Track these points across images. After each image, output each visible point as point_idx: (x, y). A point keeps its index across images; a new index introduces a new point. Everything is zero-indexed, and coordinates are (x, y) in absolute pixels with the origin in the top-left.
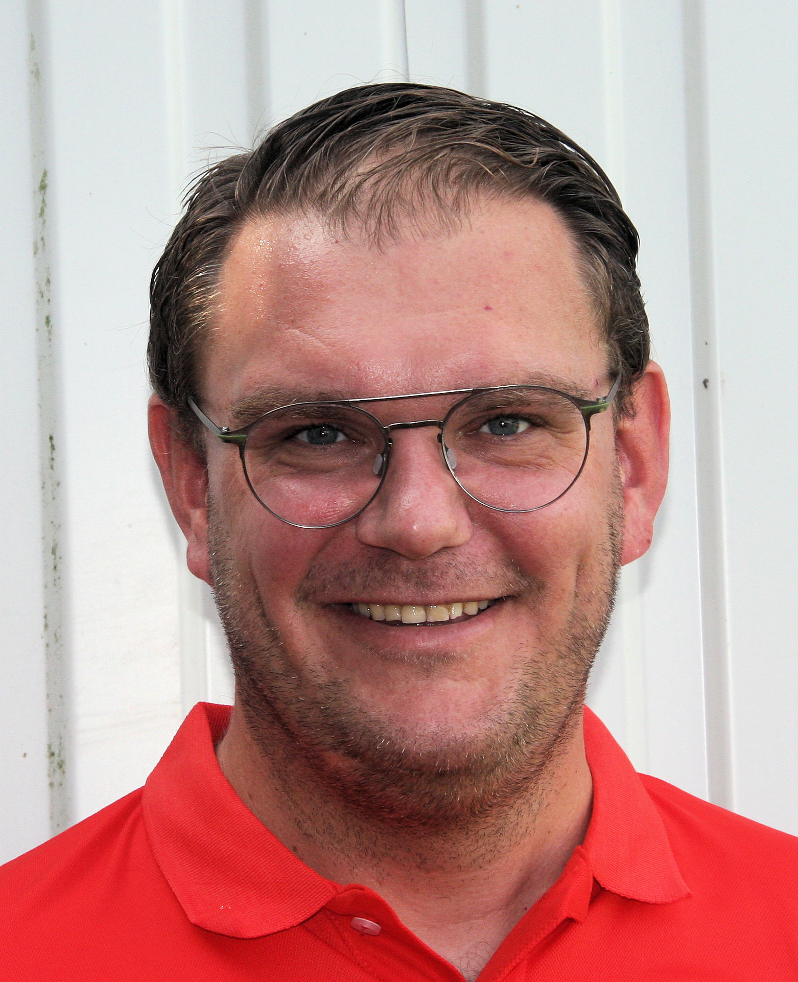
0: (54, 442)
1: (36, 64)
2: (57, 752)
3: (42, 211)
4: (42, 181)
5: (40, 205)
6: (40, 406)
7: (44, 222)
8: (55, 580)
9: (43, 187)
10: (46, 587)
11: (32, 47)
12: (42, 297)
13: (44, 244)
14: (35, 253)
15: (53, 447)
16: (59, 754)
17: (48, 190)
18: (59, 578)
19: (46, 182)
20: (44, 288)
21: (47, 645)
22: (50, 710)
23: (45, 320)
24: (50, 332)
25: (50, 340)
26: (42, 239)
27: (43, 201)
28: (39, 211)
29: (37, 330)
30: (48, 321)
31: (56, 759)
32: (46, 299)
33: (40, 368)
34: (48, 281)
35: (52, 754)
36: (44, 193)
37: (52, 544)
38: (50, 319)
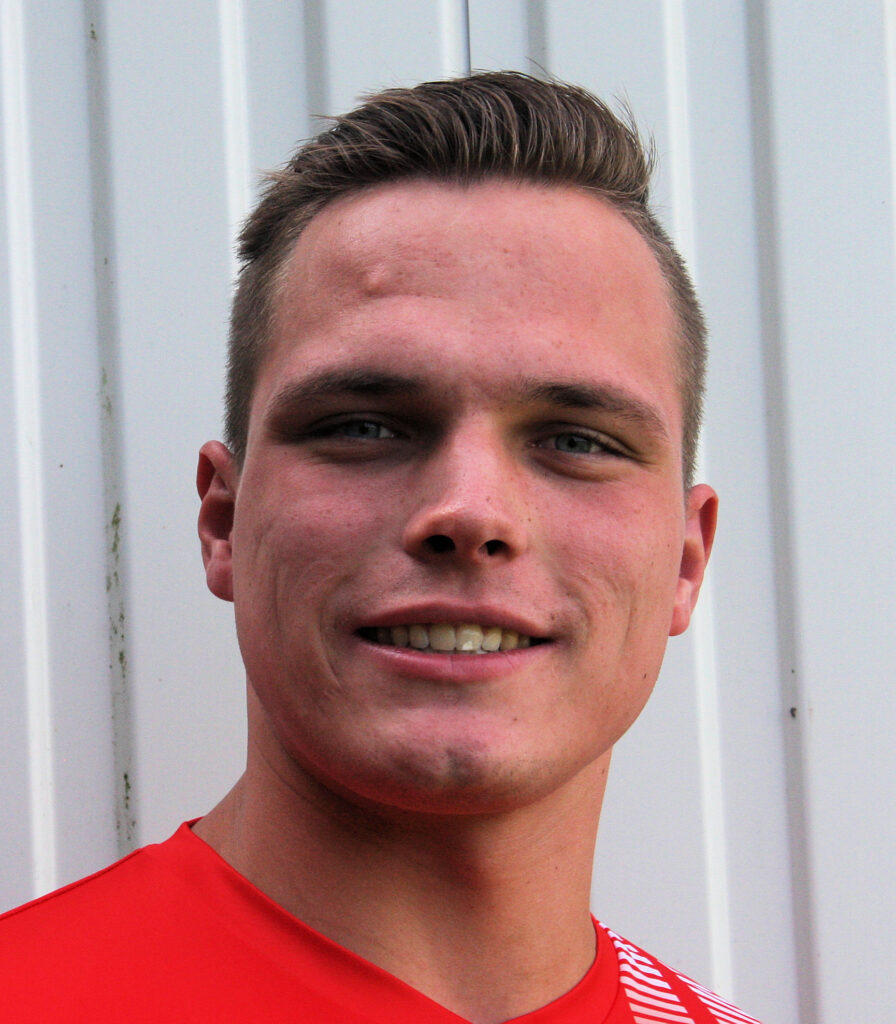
0: (130, 779)
1: (108, 398)
3: (115, 546)
4: (115, 515)
5: (113, 540)
6: (114, 744)
7: (117, 557)
9: (116, 521)
11: (104, 380)
12: (116, 632)
13: (117, 579)
14: (108, 588)
15: (128, 786)
17: (121, 524)
19: (119, 516)
20: (117, 624)
23: (118, 656)
24: (124, 668)
25: (124, 676)
26: (116, 574)
27: (116, 536)
28: (112, 546)
29: (111, 667)
30: (122, 657)
32: (119, 635)
33: (114, 705)
34: (122, 617)
36: (117, 528)
38: (124, 655)
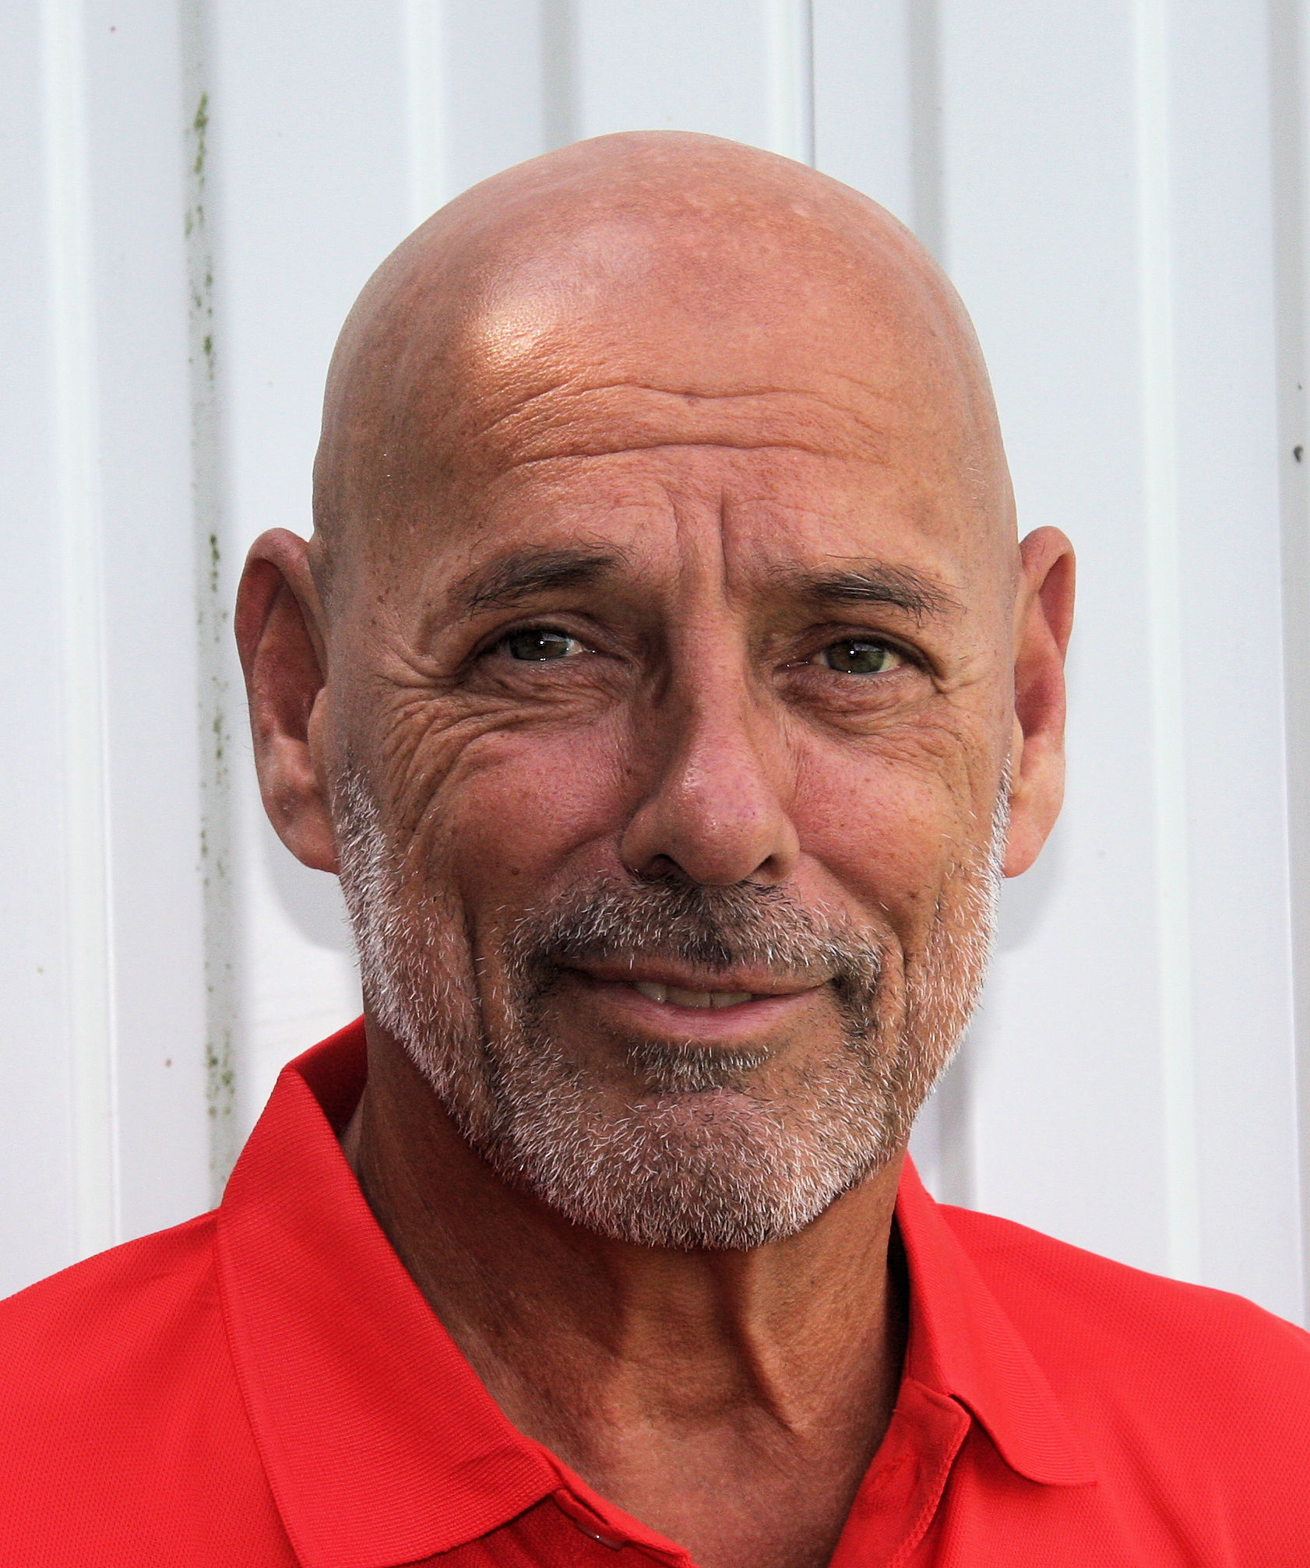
0: (220, 546)
2: (221, 1062)
3: (200, 163)
4: (200, 113)
5: (196, 153)
6: (195, 486)
7: (203, 181)
8: (219, 774)
9: (201, 123)
10: (204, 785)
12: (199, 304)
13: (202, 219)
14: (188, 232)
15: (216, 555)
16: (226, 1062)
17: (210, 127)
18: (226, 771)
19: (207, 113)
20: (202, 290)
21: (206, 882)
22: (210, 989)
23: (202, 343)
25: (212, 377)
26: (200, 209)
27: (202, 147)
28: (194, 163)
29: (191, 361)
30: (208, 346)
31: (220, 1070)
32: (205, 308)
33: (194, 424)
34: (209, 280)
35: (214, 1062)
36: (203, 133)
37: (214, 715)
38: (211, 341)
